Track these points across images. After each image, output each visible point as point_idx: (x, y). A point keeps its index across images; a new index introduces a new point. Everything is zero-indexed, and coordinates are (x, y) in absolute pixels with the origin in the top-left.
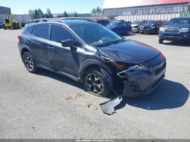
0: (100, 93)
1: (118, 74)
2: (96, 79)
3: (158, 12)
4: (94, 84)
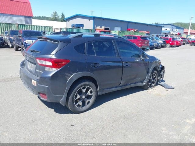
2: (154, 77)
4: (152, 81)
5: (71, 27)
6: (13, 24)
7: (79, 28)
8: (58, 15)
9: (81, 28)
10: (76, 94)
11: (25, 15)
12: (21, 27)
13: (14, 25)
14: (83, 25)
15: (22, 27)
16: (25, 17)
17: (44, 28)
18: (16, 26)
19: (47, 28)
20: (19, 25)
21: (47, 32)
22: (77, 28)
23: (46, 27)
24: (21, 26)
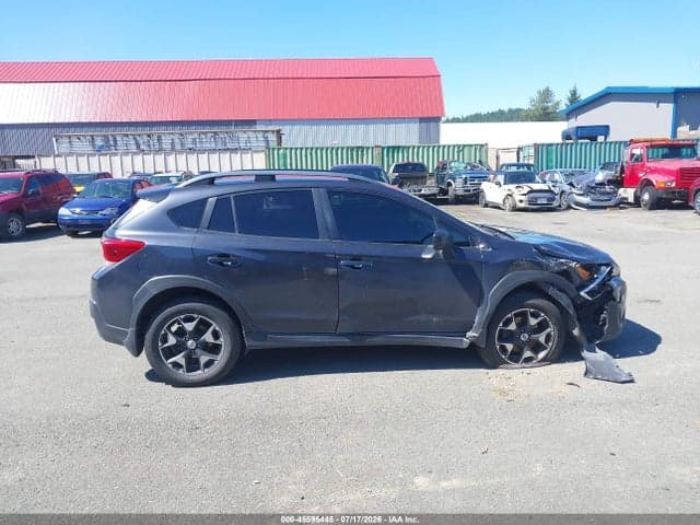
0: (542, 355)
1: (582, 293)
2: (533, 322)
3: (191, 146)
4: (524, 337)
5: (560, 140)
6: (368, 148)
7: (593, 139)
8: (556, 99)
9: (601, 139)
10: (163, 332)
11: (420, 116)
12: (388, 156)
13: (370, 152)
14: (608, 127)
15: (391, 154)
16: (422, 120)
17: (458, 152)
18: (376, 152)
19: (466, 149)
20: (383, 148)
21: (453, 164)
22: (580, 141)
23: (465, 146)
24: (388, 152)
